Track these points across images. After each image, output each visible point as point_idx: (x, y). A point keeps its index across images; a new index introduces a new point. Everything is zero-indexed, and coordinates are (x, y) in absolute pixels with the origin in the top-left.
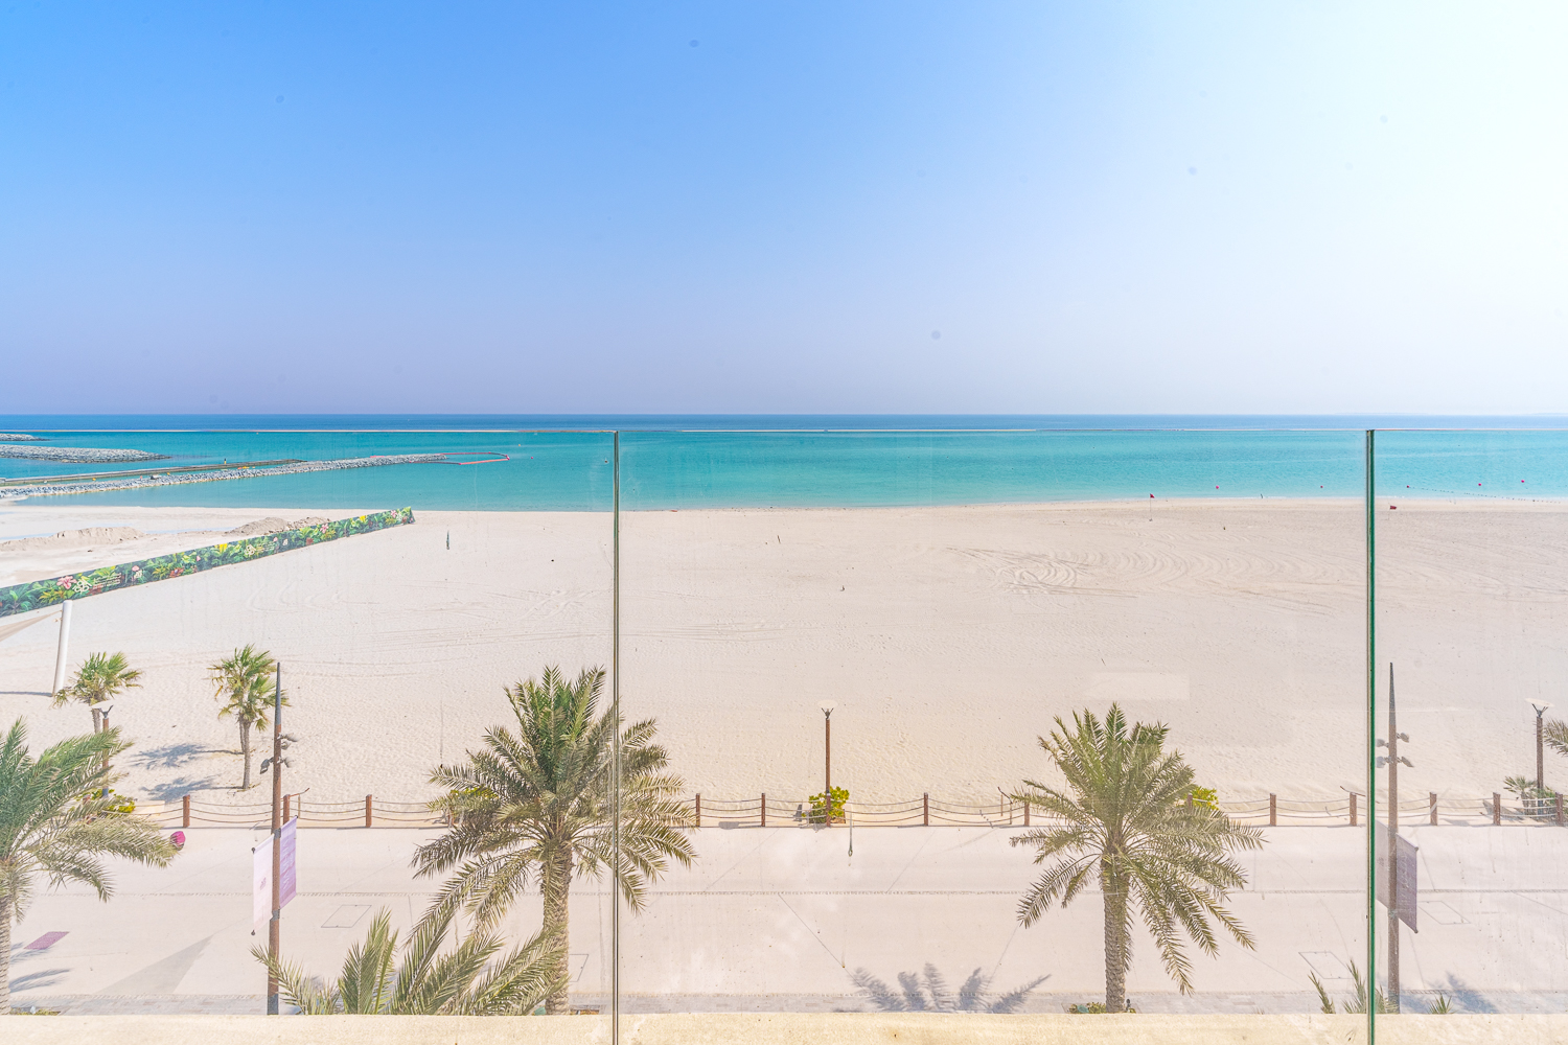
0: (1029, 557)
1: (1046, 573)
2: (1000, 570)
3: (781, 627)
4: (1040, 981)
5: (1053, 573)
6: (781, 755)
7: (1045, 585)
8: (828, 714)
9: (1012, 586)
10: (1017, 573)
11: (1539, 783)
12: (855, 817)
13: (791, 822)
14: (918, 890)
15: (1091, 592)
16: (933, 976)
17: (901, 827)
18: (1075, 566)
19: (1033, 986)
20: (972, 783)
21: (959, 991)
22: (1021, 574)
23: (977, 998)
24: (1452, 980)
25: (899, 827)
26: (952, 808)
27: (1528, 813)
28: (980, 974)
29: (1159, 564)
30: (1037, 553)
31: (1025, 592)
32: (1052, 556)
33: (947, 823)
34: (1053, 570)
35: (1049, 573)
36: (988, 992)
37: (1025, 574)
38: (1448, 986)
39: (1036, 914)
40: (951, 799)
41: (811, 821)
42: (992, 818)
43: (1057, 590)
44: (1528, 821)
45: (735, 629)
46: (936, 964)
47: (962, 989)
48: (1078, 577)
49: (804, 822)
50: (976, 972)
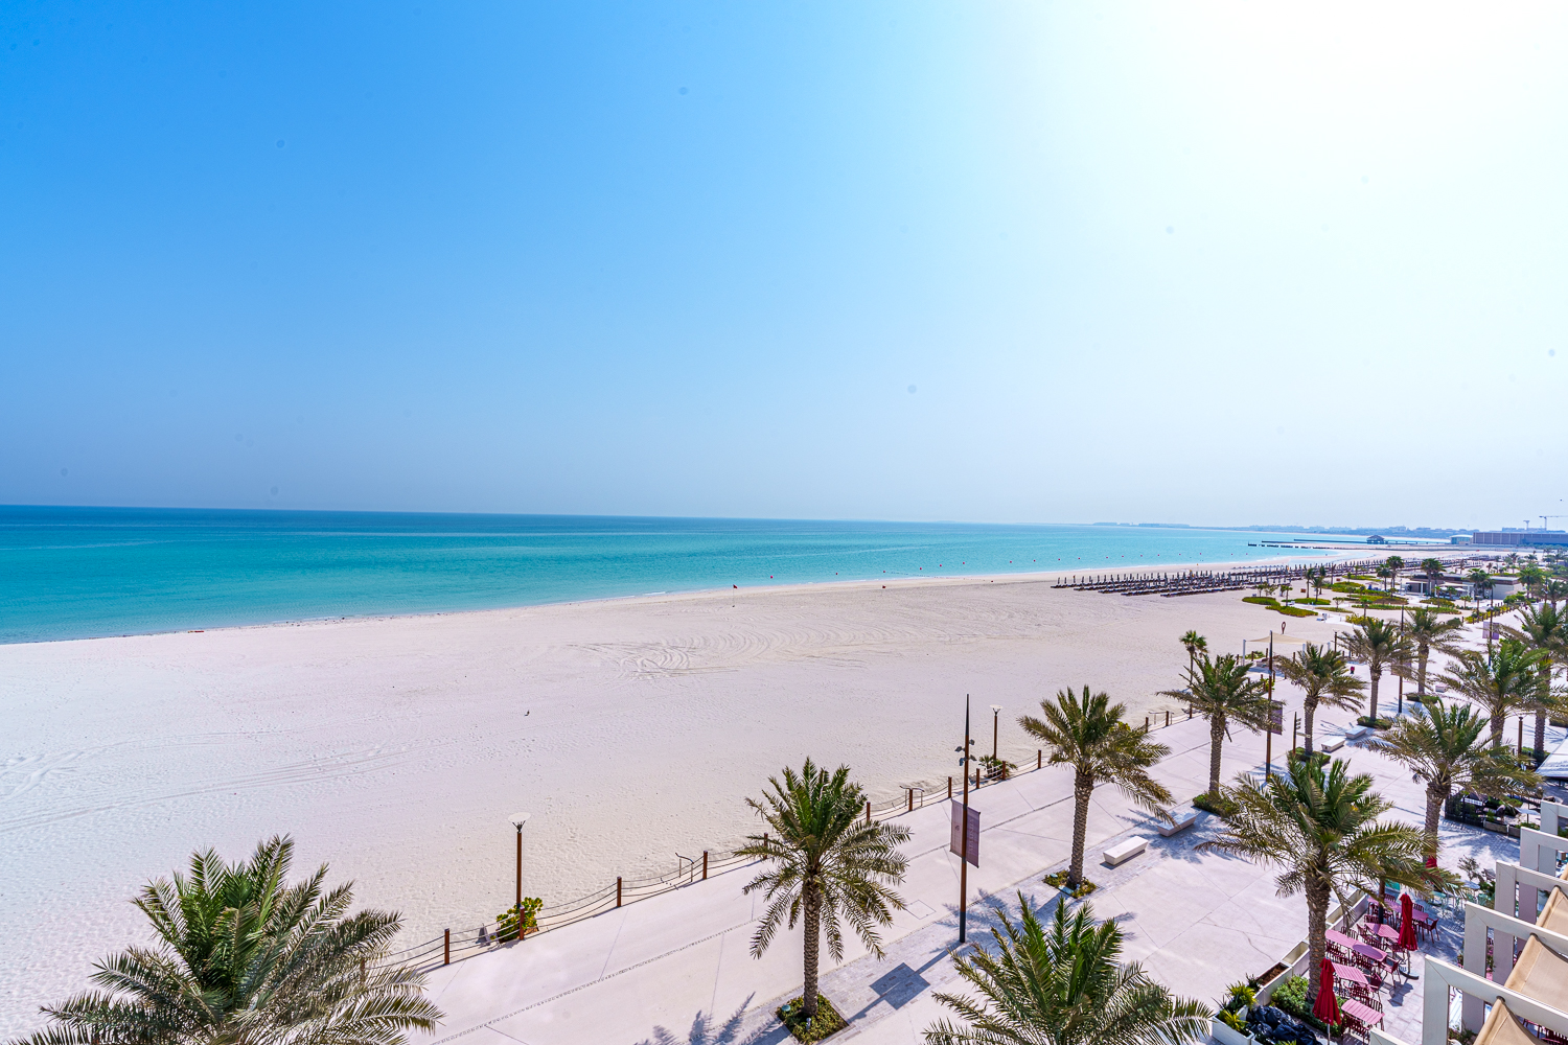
0: (645, 646)
1: (663, 659)
2: (622, 661)
3: (403, 749)
4: (749, 1000)
5: (669, 658)
6: (443, 885)
7: (665, 670)
8: (519, 827)
9: (637, 674)
10: (639, 662)
11: (994, 757)
12: (545, 922)
13: (477, 950)
14: (627, 967)
15: (704, 670)
16: (663, 1035)
17: (597, 915)
18: (685, 650)
19: (745, 1007)
20: (648, 857)
21: (688, 1037)
22: (642, 662)
23: (705, 1036)
24: (981, 892)
25: (594, 916)
26: (636, 884)
27: (990, 777)
28: (702, 1015)
29: (748, 641)
30: (651, 642)
31: (649, 678)
32: (664, 644)
33: (636, 898)
34: (668, 656)
35: (666, 659)
36: (711, 1027)
37: (646, 662)
38: (980, 898)
39: (765, 944)
40: (633, 876)
41: (501, 941)
42: (674, 882)
43: (676, 672)
44: (991, 782)
45: (342, 761)
46: (662, 1024)
47: (691, 1034)
48: (690, 659)
49: (493, 944)
50: (698, 1015)
